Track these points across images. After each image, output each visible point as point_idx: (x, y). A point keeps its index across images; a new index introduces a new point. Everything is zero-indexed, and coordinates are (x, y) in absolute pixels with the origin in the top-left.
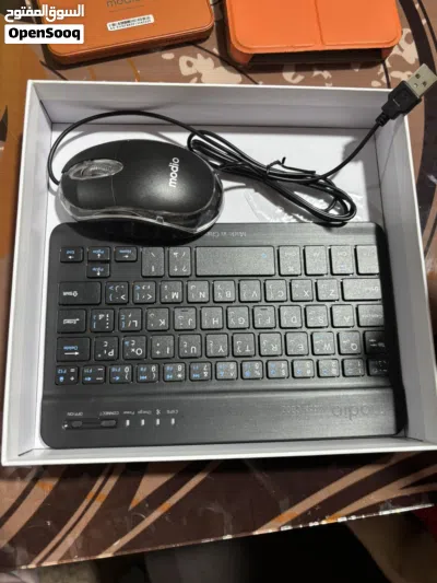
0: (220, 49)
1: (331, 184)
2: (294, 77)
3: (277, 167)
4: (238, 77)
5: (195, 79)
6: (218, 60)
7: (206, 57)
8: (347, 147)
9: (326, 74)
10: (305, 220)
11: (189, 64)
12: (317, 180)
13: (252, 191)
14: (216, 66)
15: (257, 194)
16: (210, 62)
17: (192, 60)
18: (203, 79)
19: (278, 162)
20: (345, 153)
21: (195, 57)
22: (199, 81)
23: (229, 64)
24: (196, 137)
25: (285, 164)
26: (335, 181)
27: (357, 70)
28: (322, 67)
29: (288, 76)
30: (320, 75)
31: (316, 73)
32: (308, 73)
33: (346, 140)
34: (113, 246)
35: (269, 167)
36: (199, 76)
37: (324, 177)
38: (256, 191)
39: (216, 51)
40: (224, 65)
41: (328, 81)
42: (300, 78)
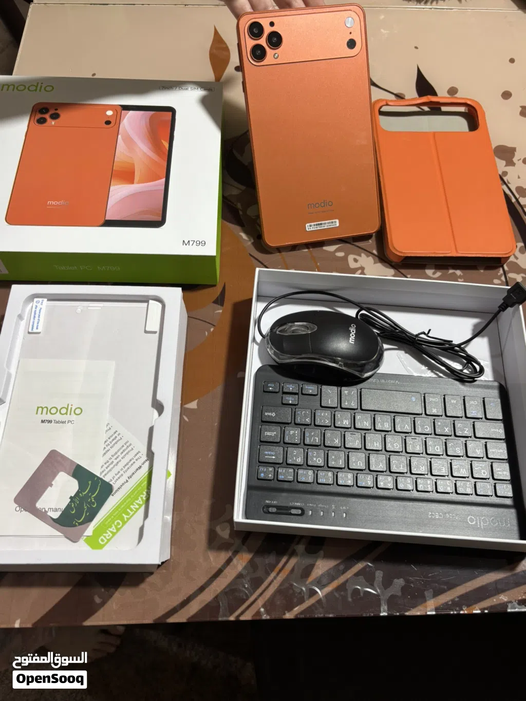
0: (378, 251)
1: (463, 351)
2: (434, 273)
3: (423, 336)
4: (392, 271)
5: (360, 271)
6: (377, 259)
7: (368, 256)
8: (476, 326)
9: (458, 272)
10: (444, 377)
11: (356, 260)
12: (453, 348)
13: (403, 352)
14: (375, 263)
15: (407, 355)
16: (371, 259)
17: (357, 257)
18: (365, 271)
19: (424, 333)
20: (474, 330)
21: (360, 256)
22: (363, 273)
23: (385, 262)
24: (363, 312)
25: (429, 335)
26: (467, 349)
27: (482, 271)
28: (455, 267)
29: (429, 272)
30: (454, 272)
31: (451, 271)
32: (444, 271)
33: (474, 321)
34: (301, 383)
35: (417, 336)
36: (362, 269)
37: (459, 346)
38: (406, 352)
39: (375, 252)
40: (381, 262)
41: (460, 277)
42: (438, 274)
